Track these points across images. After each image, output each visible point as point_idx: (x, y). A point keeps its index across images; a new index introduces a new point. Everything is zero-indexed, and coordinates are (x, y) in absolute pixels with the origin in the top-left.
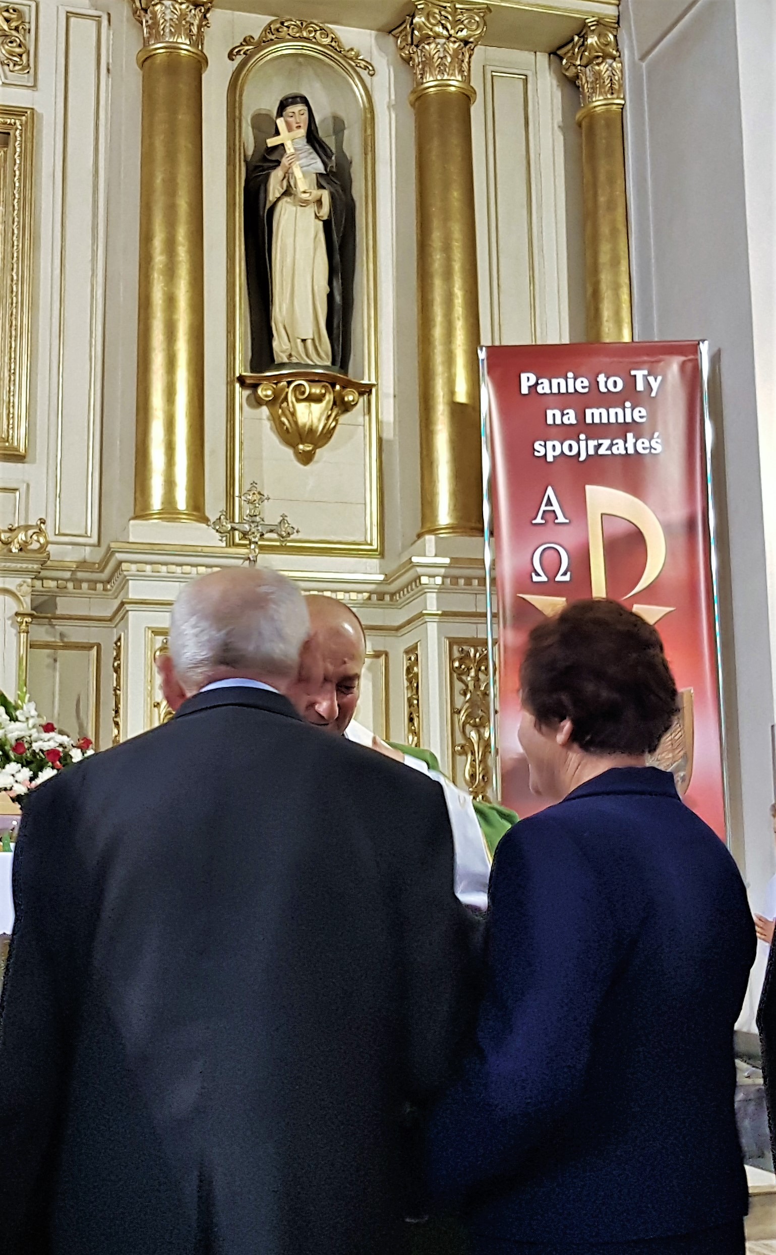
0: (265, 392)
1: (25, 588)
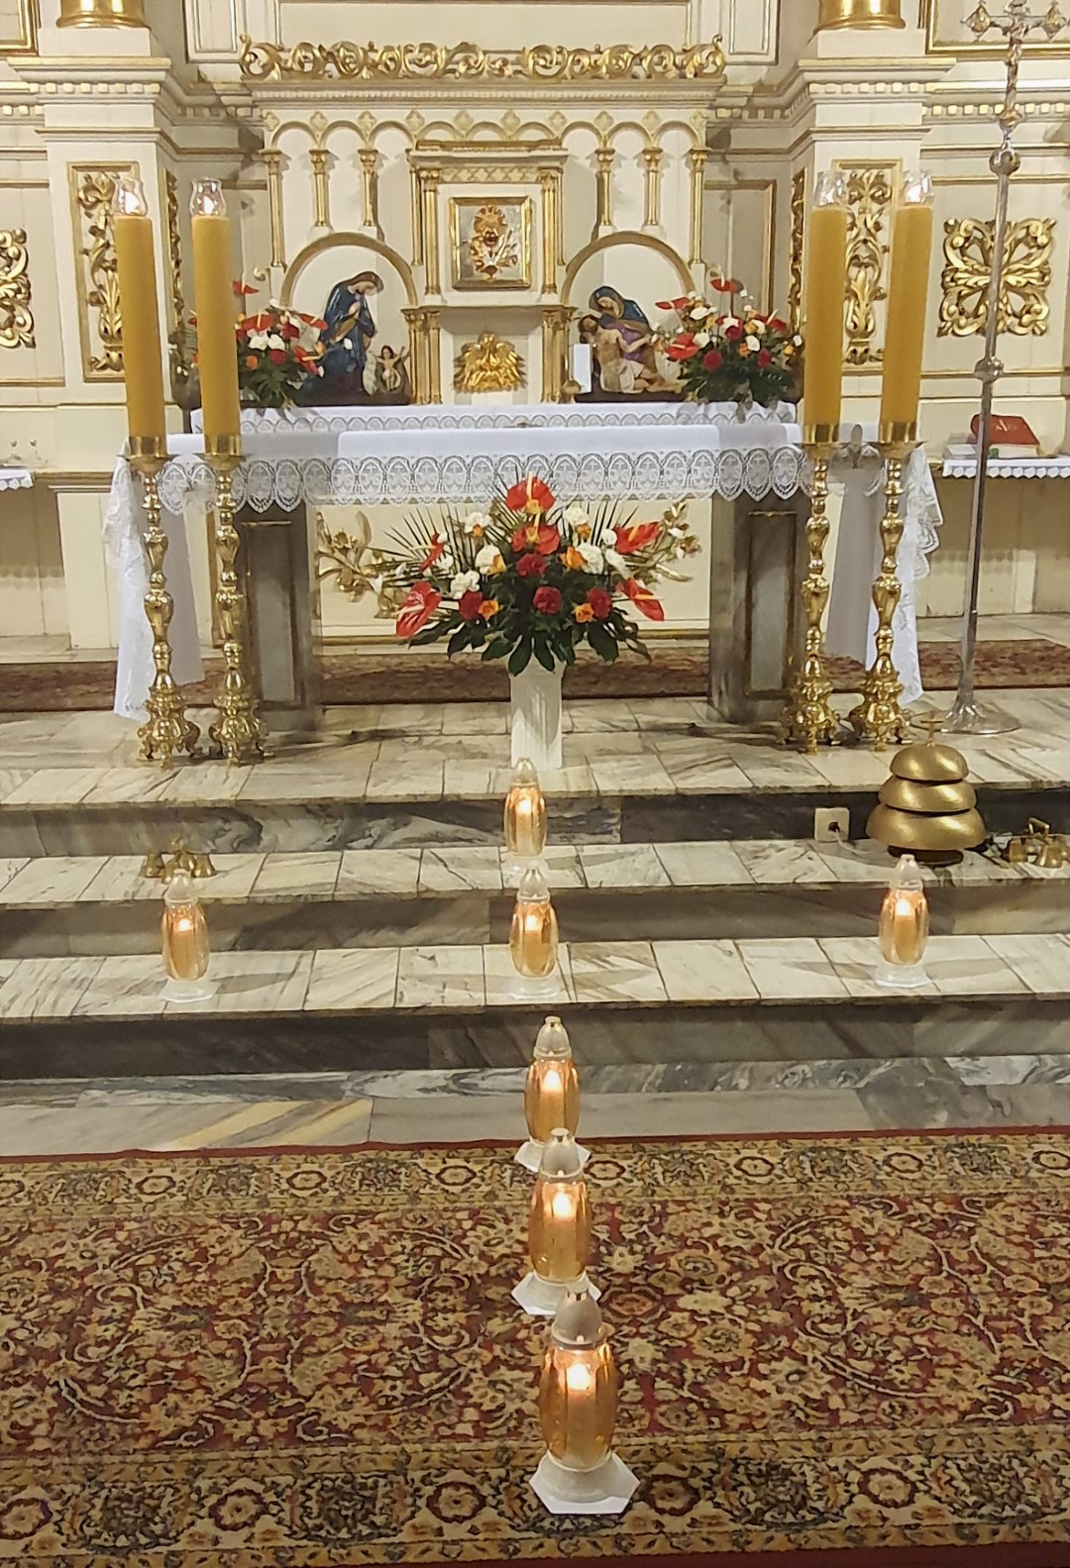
1: (700, 119)
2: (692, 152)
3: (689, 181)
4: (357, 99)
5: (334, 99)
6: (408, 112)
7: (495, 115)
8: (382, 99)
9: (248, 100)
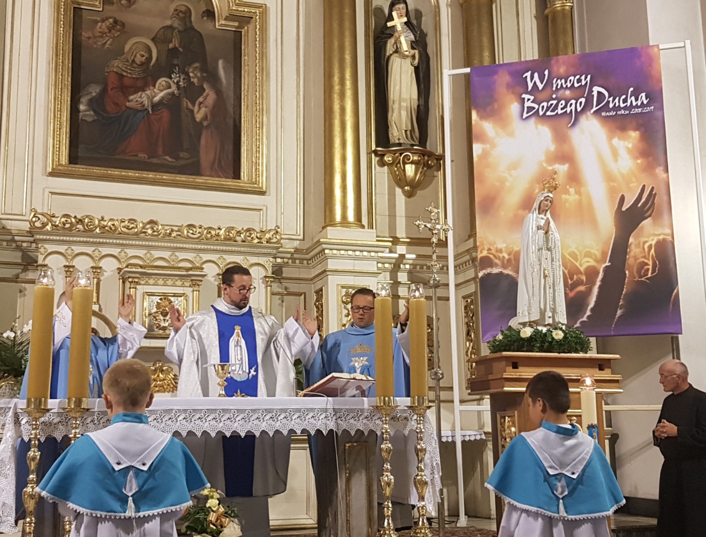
0: (388, 158)
1: (269, 262)
2: (266, 277)
3: (264, 290)
4: (93, 243)
5: (80, 242)
6: (119, 250)
7: (166, 254)
8: (106, 243)
9: (31, 239)
